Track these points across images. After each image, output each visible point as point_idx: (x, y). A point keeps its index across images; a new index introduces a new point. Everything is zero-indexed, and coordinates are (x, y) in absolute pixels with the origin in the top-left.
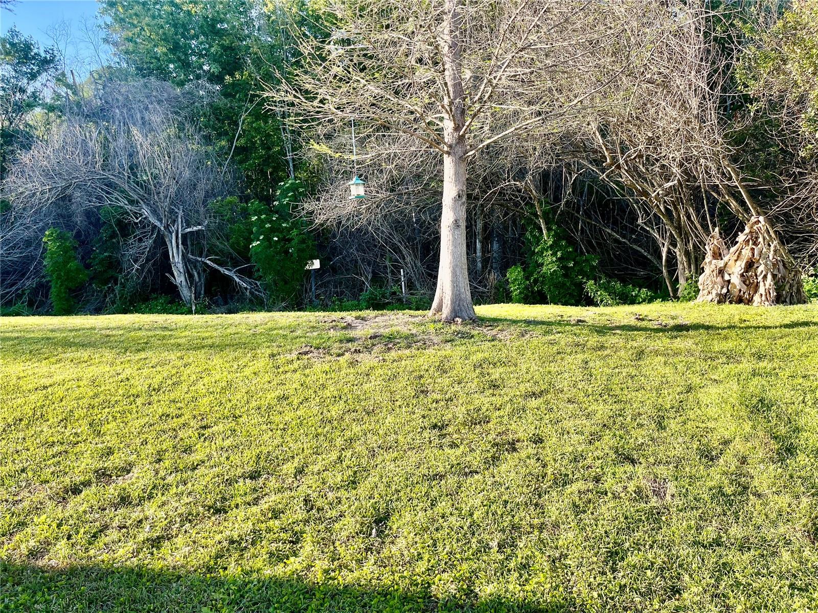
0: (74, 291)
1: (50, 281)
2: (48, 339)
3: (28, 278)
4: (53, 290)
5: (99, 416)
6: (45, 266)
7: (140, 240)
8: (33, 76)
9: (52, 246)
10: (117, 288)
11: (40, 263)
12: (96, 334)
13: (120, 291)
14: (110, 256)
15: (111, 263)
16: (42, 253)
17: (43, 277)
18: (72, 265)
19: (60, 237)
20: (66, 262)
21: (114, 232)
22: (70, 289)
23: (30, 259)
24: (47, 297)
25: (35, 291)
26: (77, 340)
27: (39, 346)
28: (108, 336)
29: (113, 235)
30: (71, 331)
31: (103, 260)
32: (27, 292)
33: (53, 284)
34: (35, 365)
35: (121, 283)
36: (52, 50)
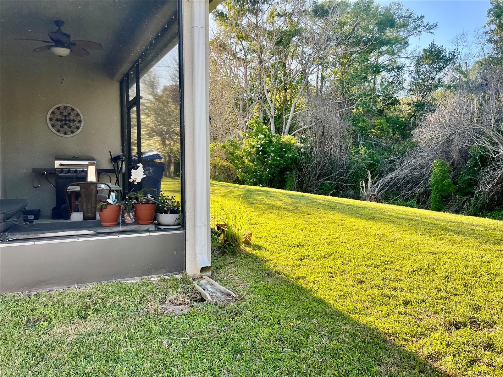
0: (444, 198)
1: (431, 190)
2: (435, 224)
3: (419, 187)
4: (432, 195)
5: (470, 281)
6: (430, 181)
7: (494, 169)
8: (440, 69)
9: (436, 170)
10: (473, 200)
11: (428, 179)
12: (465, 227)
13: (474, 202)
14: (471, 179)
15: (471, 183)
16: (430, 173)
17: (428, 187)
18: (446, 182)
19: (442, 164)
20: (443, 180)
21: (477, 163)
22: (442, 196)
23: (422, 176)
24: (428, 199)
25: (421, 195)
26: (452, 228)
27: (429, 228)
28: (473, 230)
29: (476, 165)
30: (448, 222)
31: (466, 180)
32: (417, 195)
33: (432, 192)
34: (428, 238)
35: (476, 197)
36: (454, 52)
